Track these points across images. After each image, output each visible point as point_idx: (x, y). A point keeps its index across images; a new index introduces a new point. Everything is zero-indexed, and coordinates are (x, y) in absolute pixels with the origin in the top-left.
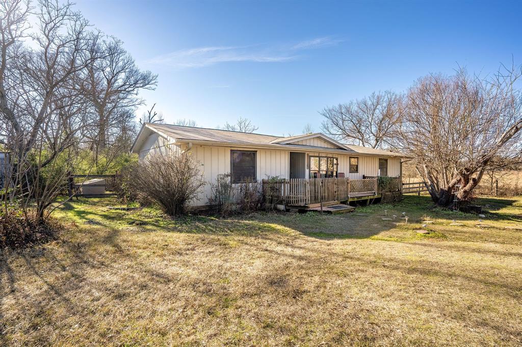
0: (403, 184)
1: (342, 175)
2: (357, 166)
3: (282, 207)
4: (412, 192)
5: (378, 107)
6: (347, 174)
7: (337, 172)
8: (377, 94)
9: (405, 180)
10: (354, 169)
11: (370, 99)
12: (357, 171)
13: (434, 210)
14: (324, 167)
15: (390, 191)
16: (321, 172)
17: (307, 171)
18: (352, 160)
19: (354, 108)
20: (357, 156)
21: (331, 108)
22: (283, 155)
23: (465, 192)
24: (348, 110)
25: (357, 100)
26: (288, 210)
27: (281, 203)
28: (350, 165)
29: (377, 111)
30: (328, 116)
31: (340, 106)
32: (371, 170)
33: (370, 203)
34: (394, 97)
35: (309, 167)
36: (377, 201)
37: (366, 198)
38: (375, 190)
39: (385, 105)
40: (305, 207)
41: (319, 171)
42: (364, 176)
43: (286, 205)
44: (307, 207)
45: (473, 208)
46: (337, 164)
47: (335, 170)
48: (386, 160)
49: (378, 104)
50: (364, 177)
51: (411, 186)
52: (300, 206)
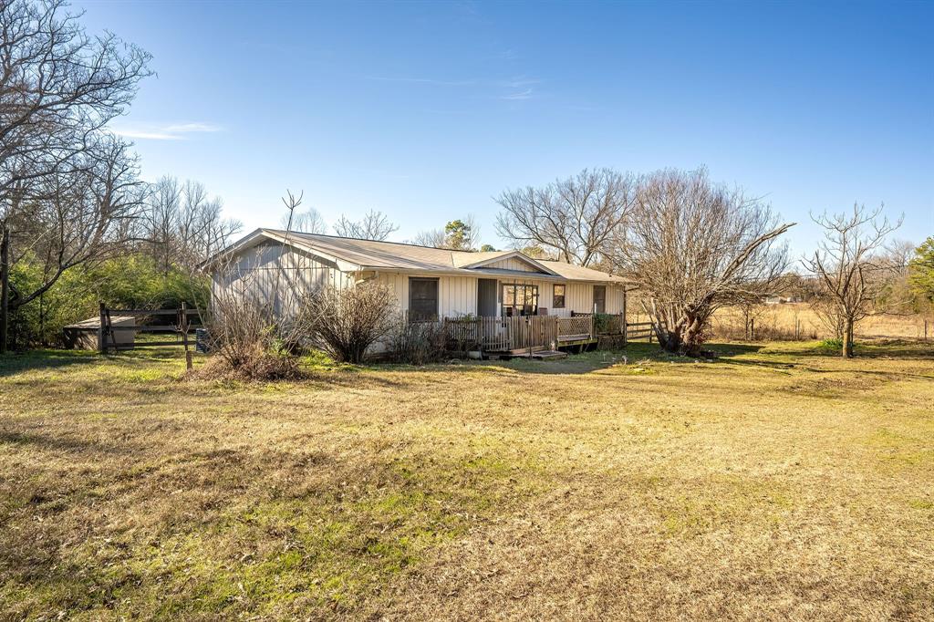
0: (628, 325)
1: (544, 310)
2: (563, 297)
3: (477, 354)
4: (641, 337)
5: (591, 194)
6: (552, 312)
7: (536, 307)
8: (590, 171)
9: (631, 318)
10: (559, 302)
11: (579, 180)
12: (563, 306)
13: (660, 355)
14: (520, 301)
15: (609, 334)
16: (517, 307)
17: (499, 305)
18: (558, 288)
19: (554, 198)
20: (564, 283)
21: (514, 191)
22: (469, 284)
23: (691, 332)
24: (544, 199)
25: (557, 180)
26: (485, 358)
27: (476, 349)
28: (554, 296)
29: (589, 200)
30: (510, 207)
31: (531, 191)
32: (581, 303)
33: (583, 350)
34: (616, 181)
35: (502, 301)
36: (592, 347)
37: (579, 343)
38: (590, 333)
39: (602, 191)
40: (508, 352)
41: (514, 305)
42: (572, 312)
43: (484, 351)
44: (511, 353)
45: (703, 353)
46: (537, 295)
47: (535, 303)
48: (604, 288)
49: (591, 190)
50: (573, 314)
51: (641, 327)
52: (502, 352)
